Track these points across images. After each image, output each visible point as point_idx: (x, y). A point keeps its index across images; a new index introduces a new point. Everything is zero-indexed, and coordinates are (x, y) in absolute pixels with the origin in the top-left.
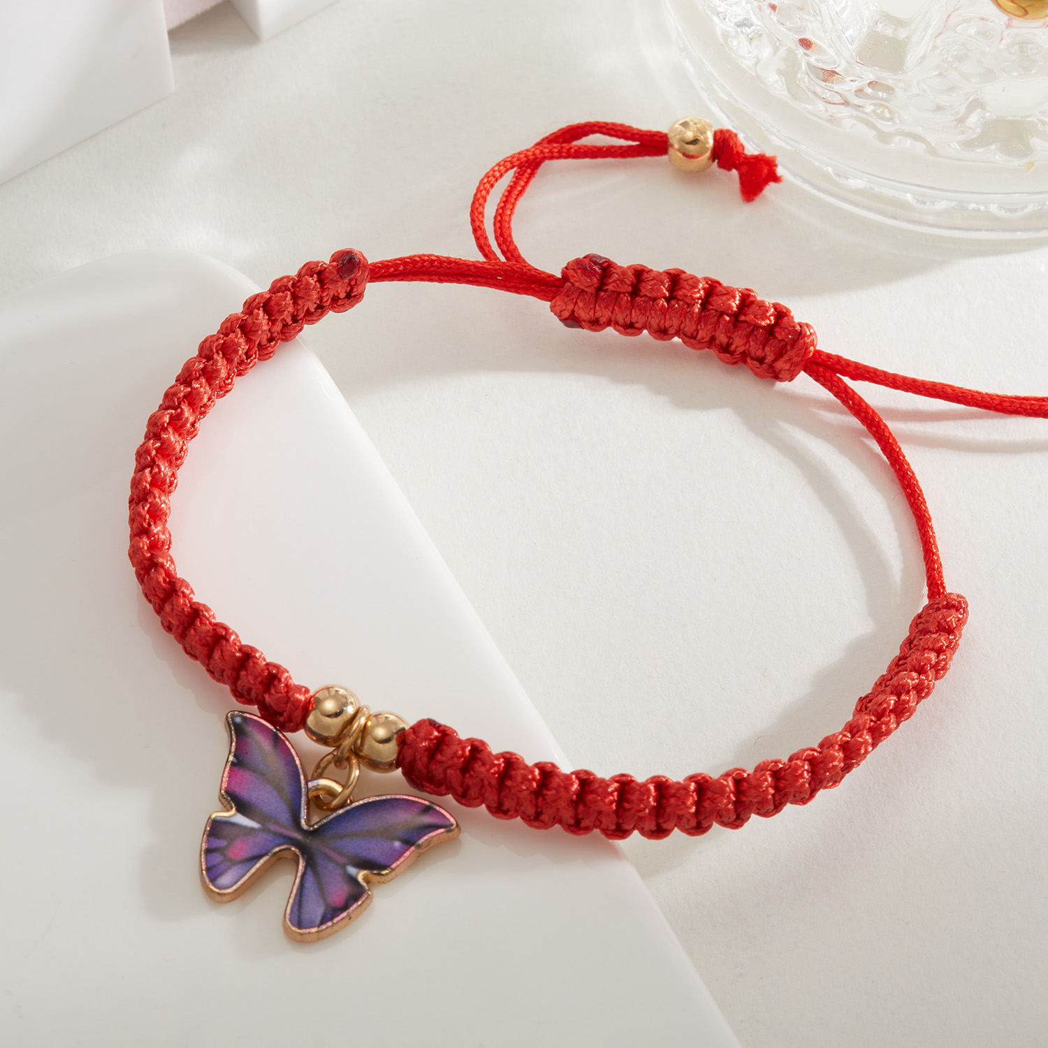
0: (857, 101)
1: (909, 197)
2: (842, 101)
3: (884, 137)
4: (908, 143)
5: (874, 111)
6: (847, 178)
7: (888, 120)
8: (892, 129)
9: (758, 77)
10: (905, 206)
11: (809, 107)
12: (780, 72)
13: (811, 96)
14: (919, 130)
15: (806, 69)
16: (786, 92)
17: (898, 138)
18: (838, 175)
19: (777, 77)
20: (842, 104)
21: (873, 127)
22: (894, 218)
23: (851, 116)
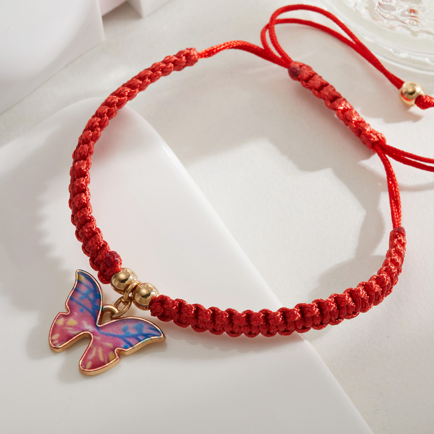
0: (402, 18)
1: (427, 60)
2: (395, 19)
3: (414, 34)
4: (425, 35)
5: (409, 22)
6: (399, 53)
7: (416, 26)
8: (418, 30)
9: (357, 11)
10: (425, 64)
11: (381, 22)
12: (366, 8)
13: (381, 17)
14: (430, 29)
15: (378, 5)
16: (369, 17)
17: (420, 34)
18: (395, 52)
19: (365, 10)
20: (395, 20)
21: (409, 29)
22: (421, 69)
23: (399, 26)
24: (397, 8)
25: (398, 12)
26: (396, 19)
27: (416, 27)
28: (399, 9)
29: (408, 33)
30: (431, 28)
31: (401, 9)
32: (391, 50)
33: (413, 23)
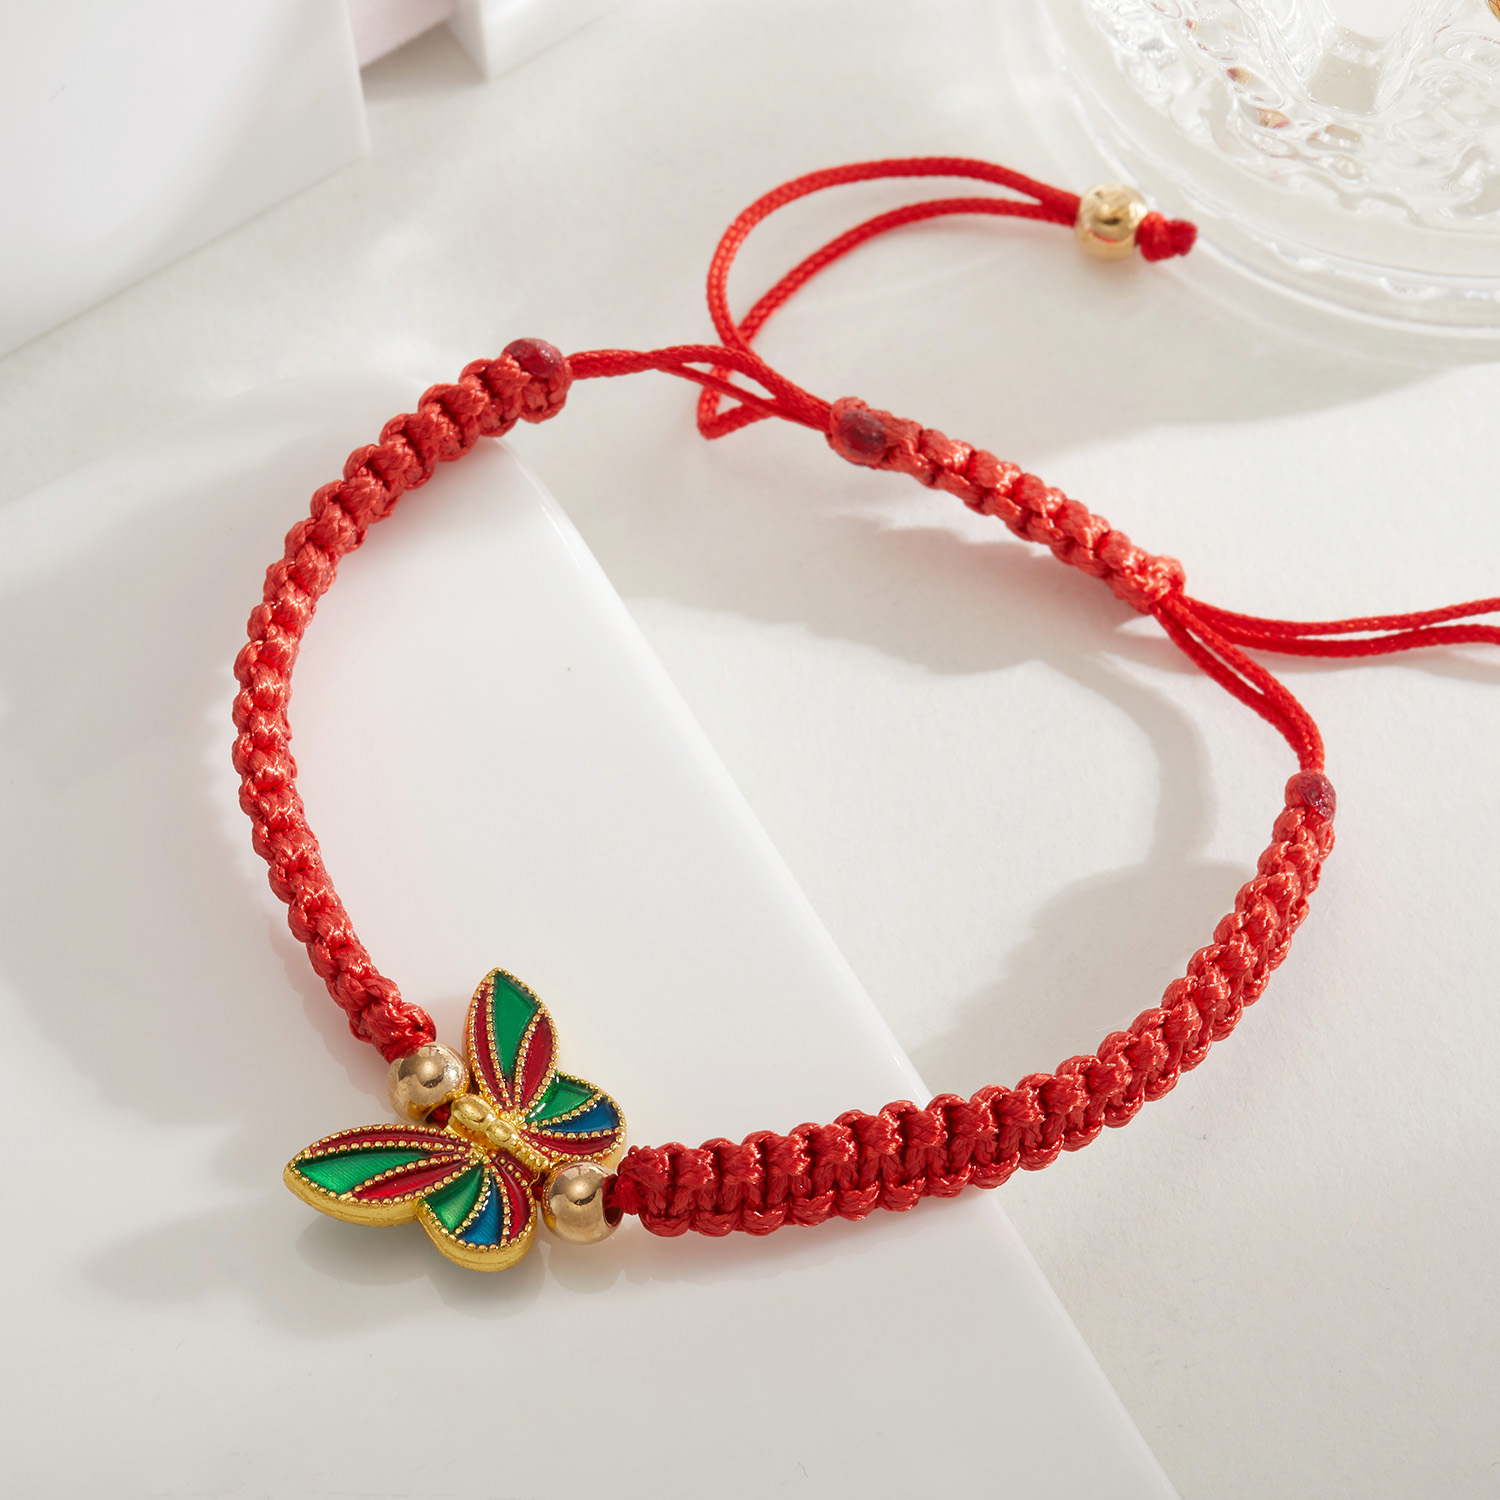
0: (1310, 152)
1: (1383, 282)
2: (1289, 153)
3: (1348, 200)
4: (1382, 208)
5: (1333, 166)
6: (1296, 258)
7: (1354, 177)
8: (1359, 190)
9: (1173, 120)
10: (1378, 294)
11: (1244, 161)
12: (1202, 113)
13: (1247, 147)
14: (1397, 191)
15: (1239, 110)
16: (1210, 141)
17: (1366, 202)
18: (1285, 254)
19: (1198, 120)
20: (1288, 157)
21: (1333, 186)
22: (1363, 310)
23: (1301, 173)
24: (1297, 122)
25: (1297, 133)
26: (1294, 155)
27: (1355, 182)
28: (1303, 125)
29: (1331, 196)
30: (1398, 189)
31: (1308, 124)
32: (1274, 247)
33: (1346, 166)
